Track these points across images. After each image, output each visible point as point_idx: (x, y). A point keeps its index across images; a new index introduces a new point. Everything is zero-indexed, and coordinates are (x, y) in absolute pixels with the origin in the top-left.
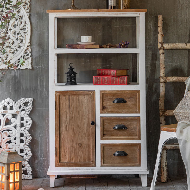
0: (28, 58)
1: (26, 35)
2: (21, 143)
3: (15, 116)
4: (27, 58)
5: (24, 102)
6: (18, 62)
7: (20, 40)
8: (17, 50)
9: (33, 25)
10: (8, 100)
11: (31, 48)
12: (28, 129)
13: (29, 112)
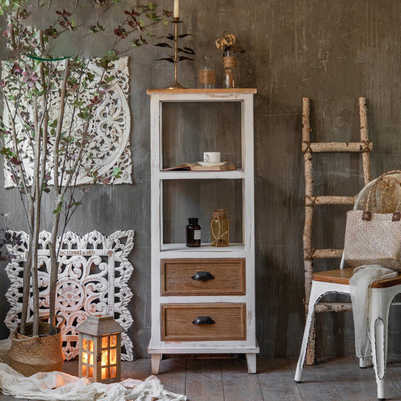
0: (127, 166)
1: (122, 130)
2: (116, 304)
3: (105, 259)
4: (124, 167)
5: (120, 237)
6: (111, 173)
7: (114, 138)
8: (108, 154)
9: (134, 114)
10: (94, 233)
11: (131, 151)
12: (127, 280)
13: (128, 253)
